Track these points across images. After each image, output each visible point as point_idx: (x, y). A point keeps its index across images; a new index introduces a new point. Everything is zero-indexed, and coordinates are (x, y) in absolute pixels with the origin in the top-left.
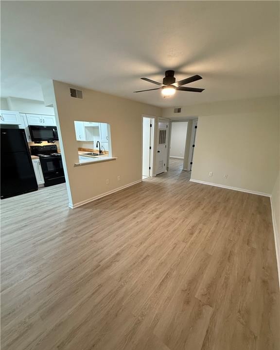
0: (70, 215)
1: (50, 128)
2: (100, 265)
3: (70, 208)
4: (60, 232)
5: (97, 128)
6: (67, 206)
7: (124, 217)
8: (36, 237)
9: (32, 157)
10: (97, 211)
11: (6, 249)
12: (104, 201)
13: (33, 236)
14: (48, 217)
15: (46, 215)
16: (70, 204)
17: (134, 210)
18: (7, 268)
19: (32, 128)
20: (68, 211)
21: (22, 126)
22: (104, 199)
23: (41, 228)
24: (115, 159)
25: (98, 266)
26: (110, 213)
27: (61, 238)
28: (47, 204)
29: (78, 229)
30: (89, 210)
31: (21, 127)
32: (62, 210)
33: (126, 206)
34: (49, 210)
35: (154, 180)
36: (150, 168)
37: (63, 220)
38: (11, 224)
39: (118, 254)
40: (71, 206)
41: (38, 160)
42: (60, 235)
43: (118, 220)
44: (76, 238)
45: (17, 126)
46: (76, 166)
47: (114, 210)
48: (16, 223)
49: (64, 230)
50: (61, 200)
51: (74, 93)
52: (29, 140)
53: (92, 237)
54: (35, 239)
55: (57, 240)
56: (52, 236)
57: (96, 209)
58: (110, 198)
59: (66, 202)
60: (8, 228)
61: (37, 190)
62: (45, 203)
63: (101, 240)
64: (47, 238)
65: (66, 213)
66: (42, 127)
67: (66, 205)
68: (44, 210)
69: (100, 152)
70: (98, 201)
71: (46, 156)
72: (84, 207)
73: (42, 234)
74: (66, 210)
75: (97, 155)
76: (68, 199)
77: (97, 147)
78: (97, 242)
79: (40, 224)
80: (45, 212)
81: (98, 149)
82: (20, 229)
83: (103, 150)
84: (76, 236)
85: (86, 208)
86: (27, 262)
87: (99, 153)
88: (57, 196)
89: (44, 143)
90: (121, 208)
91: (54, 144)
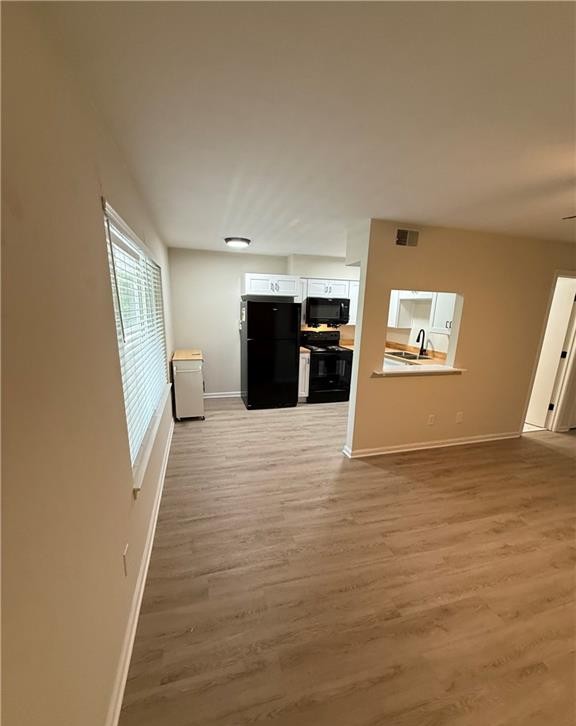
0: (344, 470)
1: (336, 302)
2: (399, 616)
3: (346, 457)
4: (324, 498)
5: (429, 301)
6: (341, 450)
7: (465, 517)
8: (285, 492)
9: (302, 349)
10: (400, 479)
11: (245, 495)
12: (416, 460)
13: (282, 487)
14: (307, 462)
15: (304, 456)
16: (346, 447)
17: (496, 511)
18: (243, 531)
19: (313, 302)
20: (341, 461)
21: (300, 299)
22: (416, 456)
23: (295, 478)
24: (459, 373)
25: (395, 615)
26: (431, 494)
27: (325, 511)
28: (308, 436)
29: (358, 505)
30: (383, 472)
31: (297, 301)
32: (331, 455)
33: (471, 490)
34: (310, 448)
35: (560, 440)
36: (551, 407)
37: (332, 477)
38: (256, 455)
39: (445, 611)
40: (348, 451)
41: (308, 356)
42: (323, 505)
43: (451, 520)
44: (352, 523)
45: (292, 298)
46: (375, 375)
47: (441, 489)
48: (261, 455)
49: (332, 497)
50: (330, 434)
51: (403, 237)
52: (303, 322)
53: (384, 535)
54: (285, 495)
55: (318, 512)
56: (311, 500)
57: (398, 475)
58: (432, 460)
59: (339, 441)
60: (250, 460)
61: (294, 406)
62: (305, 433)
63: (405, 551)
64: (303, 502)
65: (337, 464)
66: (326, 300)
67: (337, 448)
68: (304, 445)
69: (423, 351)
70: (402, 457)
71: (320, 350)
72: (374, 461)
73: (294, 490)
74: (339, 457)
75: (415, 358)
76: (345, 436)
77: (418, 341)
78: (396, 552)
79: (293, 470)
80: (304, 450)
81: (419, 345)
82: (266, 468)
83: (429, 349)
84: (351, 518)
85: (375, 465)
86: (270, 532)
87: (418, 354)
88: (325, 425)
89: (323, 328)
90: (460, 490)
91: (338, 330)
